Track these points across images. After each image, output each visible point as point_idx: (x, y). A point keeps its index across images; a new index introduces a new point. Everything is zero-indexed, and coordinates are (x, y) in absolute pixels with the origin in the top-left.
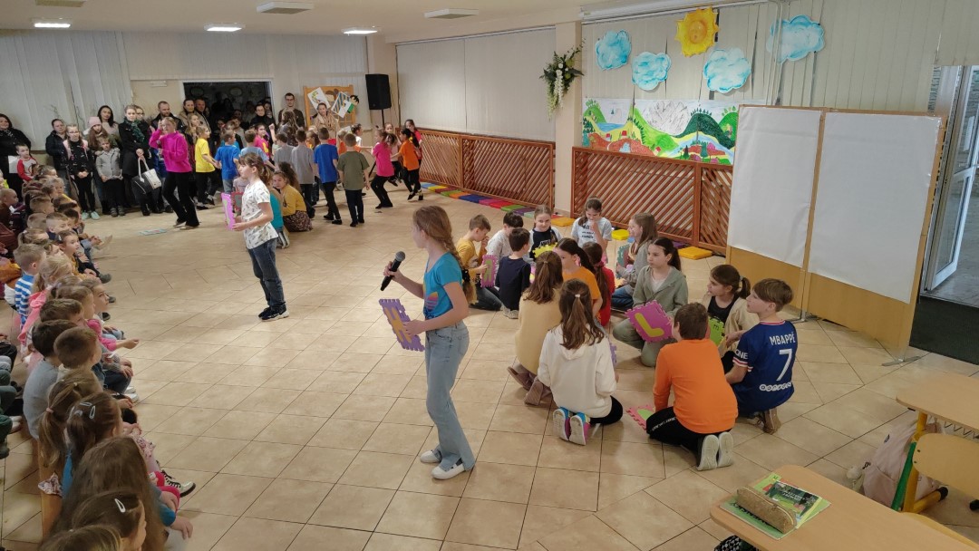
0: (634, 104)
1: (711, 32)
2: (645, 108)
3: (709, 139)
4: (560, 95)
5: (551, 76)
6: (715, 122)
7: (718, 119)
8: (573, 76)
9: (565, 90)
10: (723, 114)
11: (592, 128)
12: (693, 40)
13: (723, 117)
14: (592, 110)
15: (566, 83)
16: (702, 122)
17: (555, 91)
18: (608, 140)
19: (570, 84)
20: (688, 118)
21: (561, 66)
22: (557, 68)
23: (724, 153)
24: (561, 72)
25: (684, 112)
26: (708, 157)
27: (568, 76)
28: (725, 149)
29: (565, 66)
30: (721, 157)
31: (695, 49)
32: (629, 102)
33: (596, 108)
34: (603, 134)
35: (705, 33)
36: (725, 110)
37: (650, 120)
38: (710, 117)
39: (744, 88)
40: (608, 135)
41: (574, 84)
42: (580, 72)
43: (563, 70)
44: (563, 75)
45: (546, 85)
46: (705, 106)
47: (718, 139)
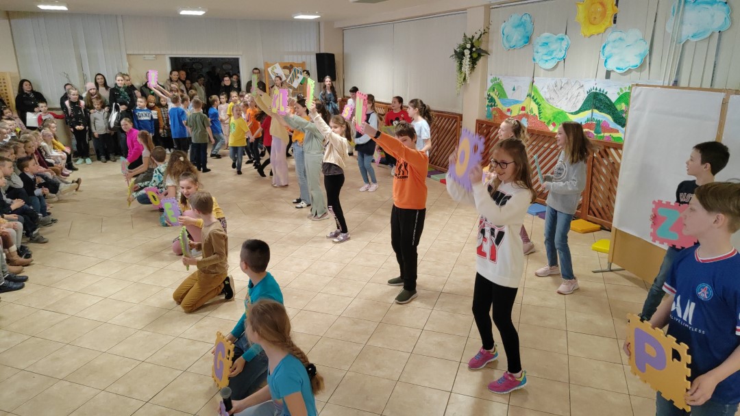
0: (533, 82)
1: (610, 13)
2: (544, 85)
3: (604, 117)
4: (467, 73)
5: (460, 55)
6: (610, 101)
7: (613, 98)
8: (479, 56)
9: (473, 68)
10: (618, 93)
11: (495, 103)
12: (591, 21)
13: (618, 96)
14: (496, 87)
15: (474, 61)
16: (597, 100)
17: (463, 68)
19: (477, 62)
20: (584, 96)
21: (469, 46)
22: (465, 48)
23: (617, 131)
24: (469, 52)
25: (581, 90)
26: (602, 134)
27: (475, 55)
28: (619, 127)
29: (473, 46)
30: (615, 135)
31: (594, 29)
32: (529, 80)
33: (499, 85)
34: (504, 108)
35: (604, 14)
36: (621, 89)
37: (548, 96)
38: (605, 96)
39: (641, 68)
40: (509, 110)
41: (480, 62)
42: (486, 52)
43: (471, 49)
44: (470, 54)
45: (456, 64)
46: (601, 85)
47: (613, 118)
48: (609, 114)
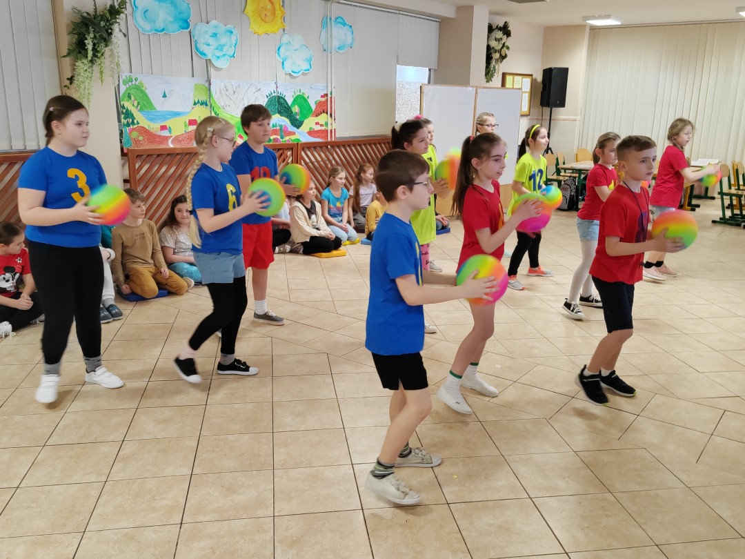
3: (284, 121)
6: (287, 104)
7: (290, 101)
10: (293, 96)
11: (133, 118)
12: (263, 18)
13: (293, 99)
14: (132, 92)
18: (165, 133)
23: (294, 133)
25: (258, 94)
26: (285, 138)
28: (295, 129)
30: (293, 137)
31: (266, 28)
33: (139, 89)
34: (154, 127)
36: (294, 92)
38: (284, 100)
40: (163, 128)
46: (281, 88)
47: (291, 120)
48: (287, 117)
